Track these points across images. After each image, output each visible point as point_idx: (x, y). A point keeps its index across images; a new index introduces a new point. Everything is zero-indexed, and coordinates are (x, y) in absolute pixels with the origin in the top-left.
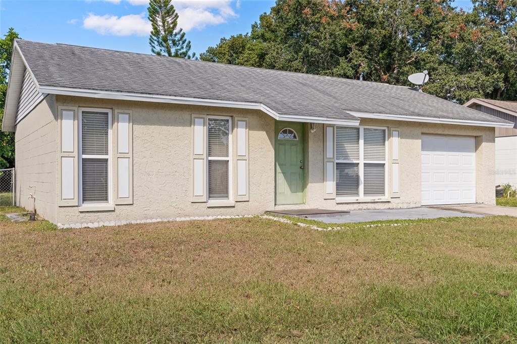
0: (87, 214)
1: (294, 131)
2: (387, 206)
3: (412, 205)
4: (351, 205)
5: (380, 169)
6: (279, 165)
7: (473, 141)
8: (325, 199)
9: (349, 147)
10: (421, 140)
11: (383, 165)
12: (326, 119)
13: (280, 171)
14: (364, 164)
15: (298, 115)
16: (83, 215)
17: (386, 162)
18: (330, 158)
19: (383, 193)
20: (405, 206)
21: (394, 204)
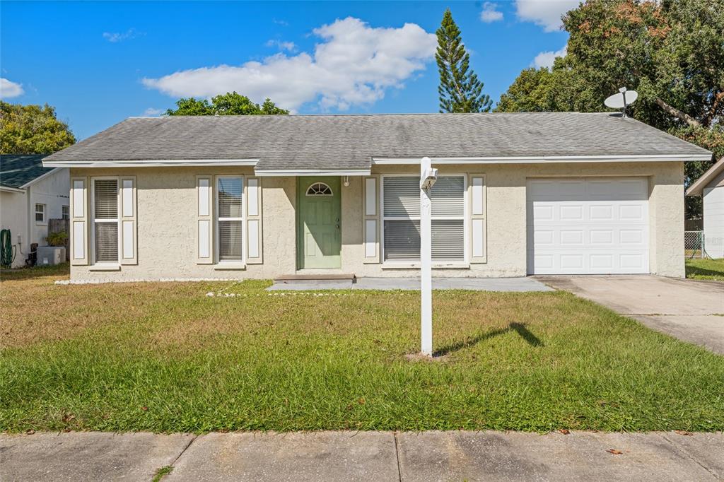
0: (97, 273)
1: (326, 185)
2: (464, 273)
3: (507, 274)
4: (405, 272)
5: (457, 227)
6: (307, 224)
7: (644, 183)
8: (365, 264)
9: (406, 201)
10: (525, 188)
11: (461, 222)
12: (319, 171)
13: (309, 231)
14: (432, 220)
15: (279, 169)
16: (93, 273)
17: (466, 218)
18: (371, 215)
19: (461, 257)
20: (497, 274)
21: (476, 271)
